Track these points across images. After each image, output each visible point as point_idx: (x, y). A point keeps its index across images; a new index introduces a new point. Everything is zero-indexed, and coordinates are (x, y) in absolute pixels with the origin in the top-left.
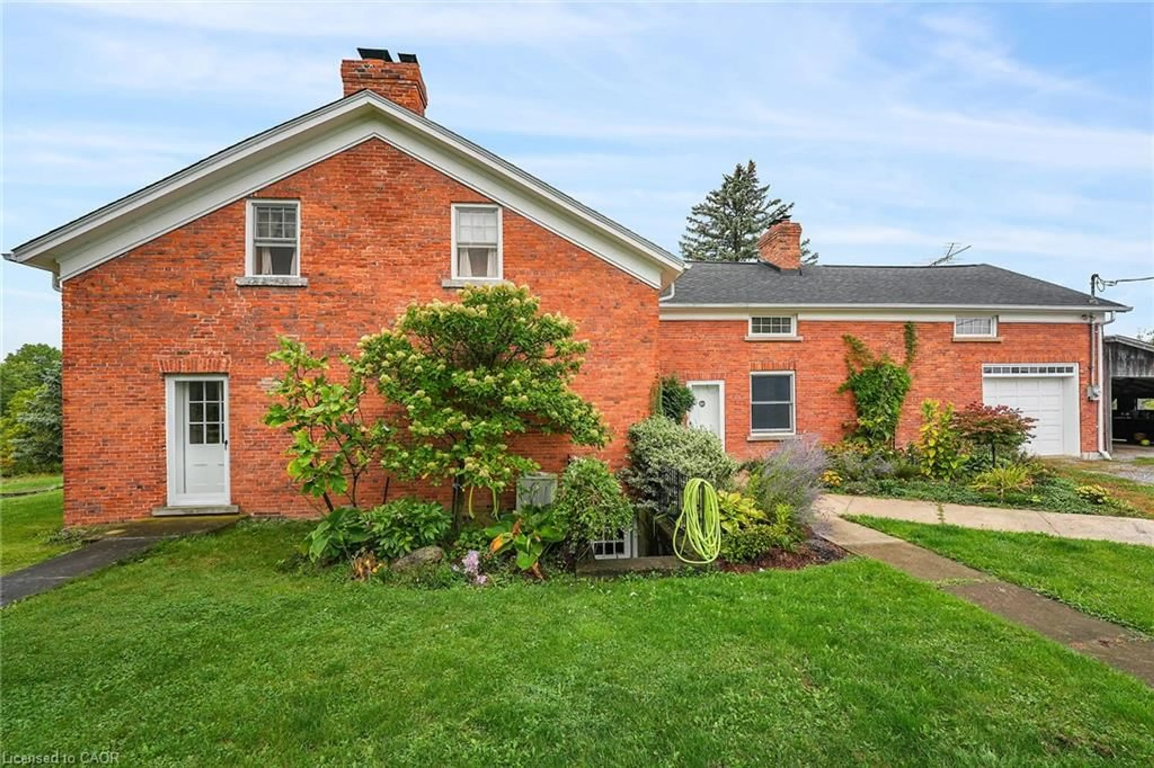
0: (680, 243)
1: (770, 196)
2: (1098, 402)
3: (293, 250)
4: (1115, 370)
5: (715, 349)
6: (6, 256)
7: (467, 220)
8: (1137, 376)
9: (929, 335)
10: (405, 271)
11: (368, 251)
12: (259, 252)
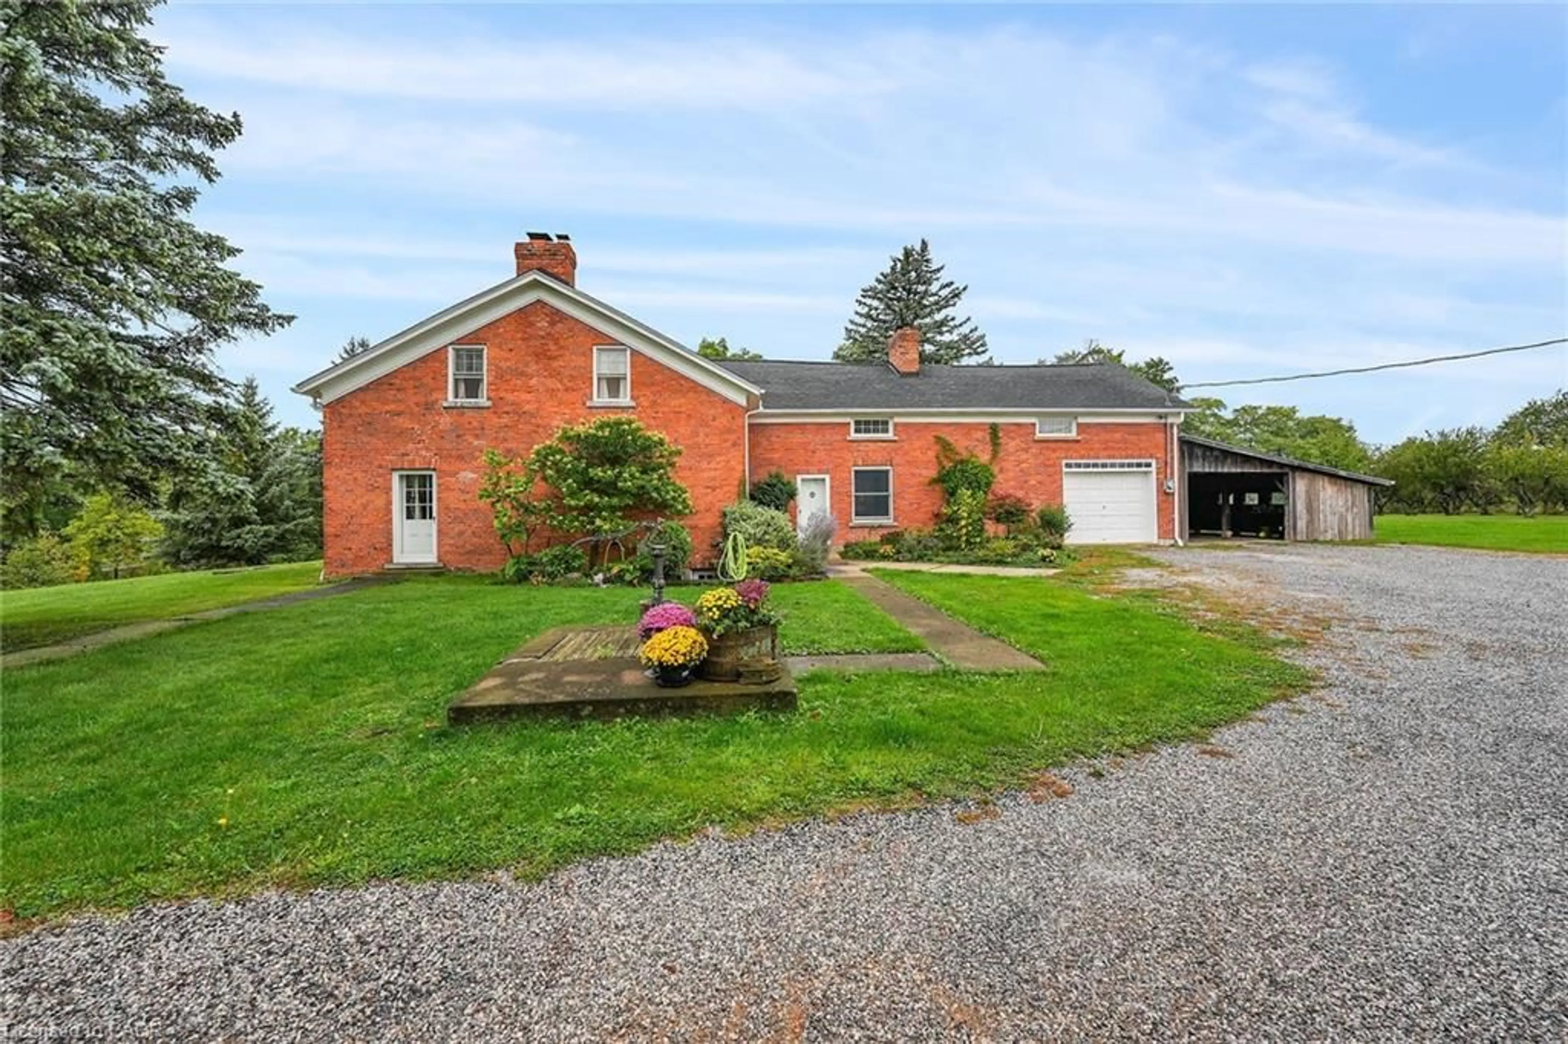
0: (846, 329)
1: (944, 277)
2: (1173, 494)
3: (481, 380)
4: (1191, 466)
5: (822, 448)
6: (293, 390)
7: (605, 357)
8: (1212, 470)
9: (1012, 435)
10: (559, 395)
11: (534, 381)
12: (456, 381)
